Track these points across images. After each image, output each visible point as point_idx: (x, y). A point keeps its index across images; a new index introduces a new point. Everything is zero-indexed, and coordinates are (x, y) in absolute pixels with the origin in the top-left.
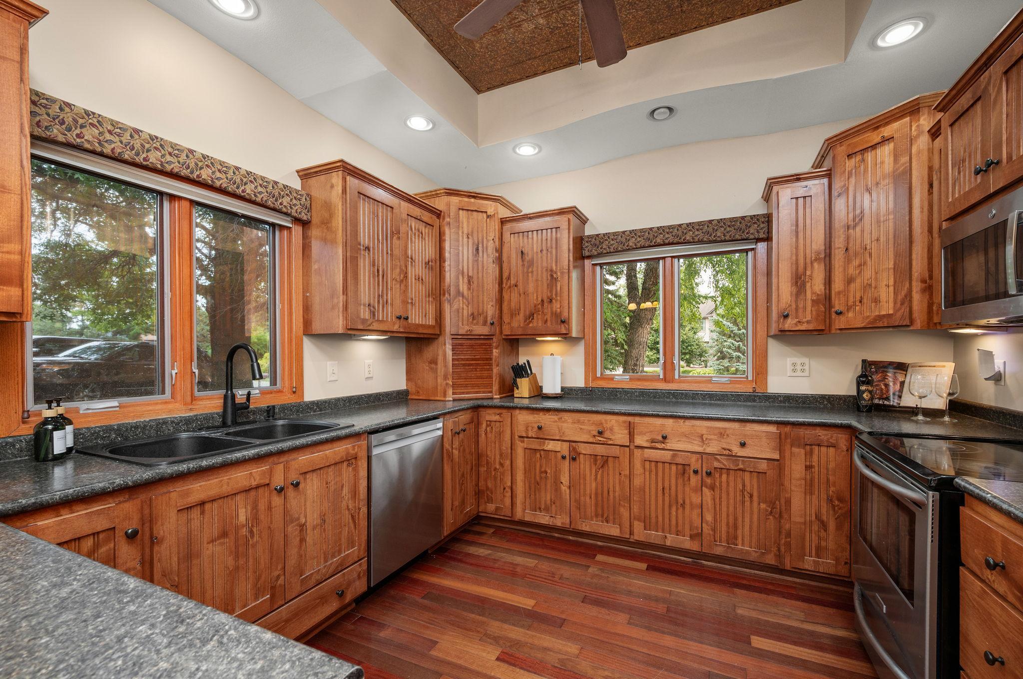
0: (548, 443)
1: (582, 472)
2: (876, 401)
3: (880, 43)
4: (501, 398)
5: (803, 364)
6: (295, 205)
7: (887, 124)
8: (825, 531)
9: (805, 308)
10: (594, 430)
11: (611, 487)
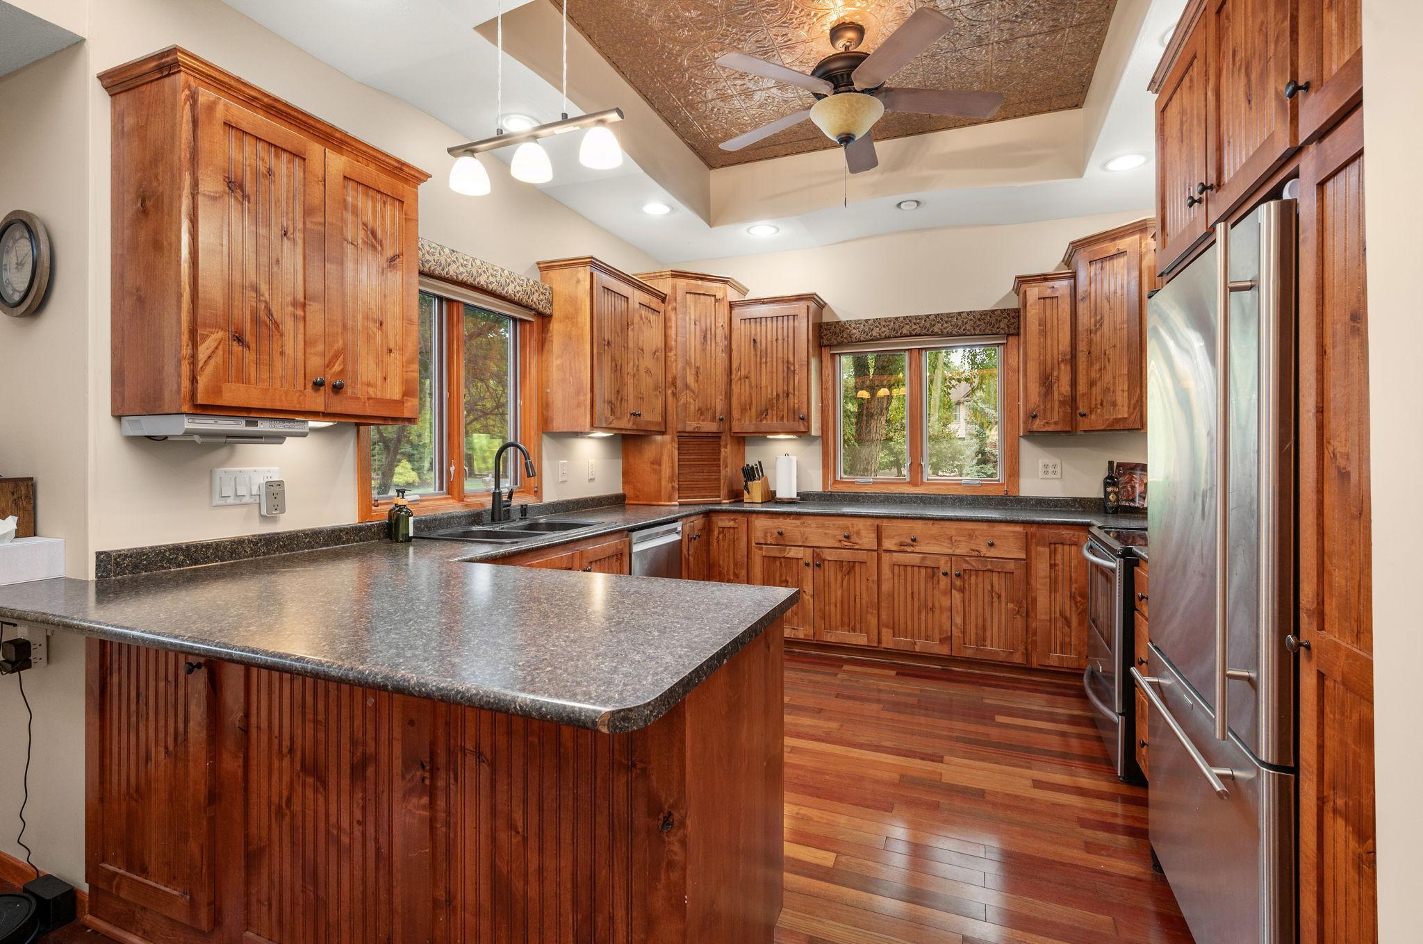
0: (790, 550)
1: (826, 580)
2: (1124, 503)
3: (1111, 166)
4: (730, 503)
5: (1054, 466)
6: (542, 300)
7: (1122, 237)
8: (1069, 627)
9: (1052, 408)
10: (840, 534)
11: (858, 594)
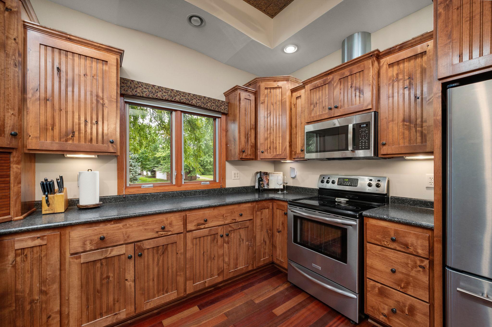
0: (112, 250)
1: (146, 263)
4: (25, 218)
5: (238, 174)
8: (266, 245)
9: (249, 149)
10: (157, 227)
11: (170, 265)
